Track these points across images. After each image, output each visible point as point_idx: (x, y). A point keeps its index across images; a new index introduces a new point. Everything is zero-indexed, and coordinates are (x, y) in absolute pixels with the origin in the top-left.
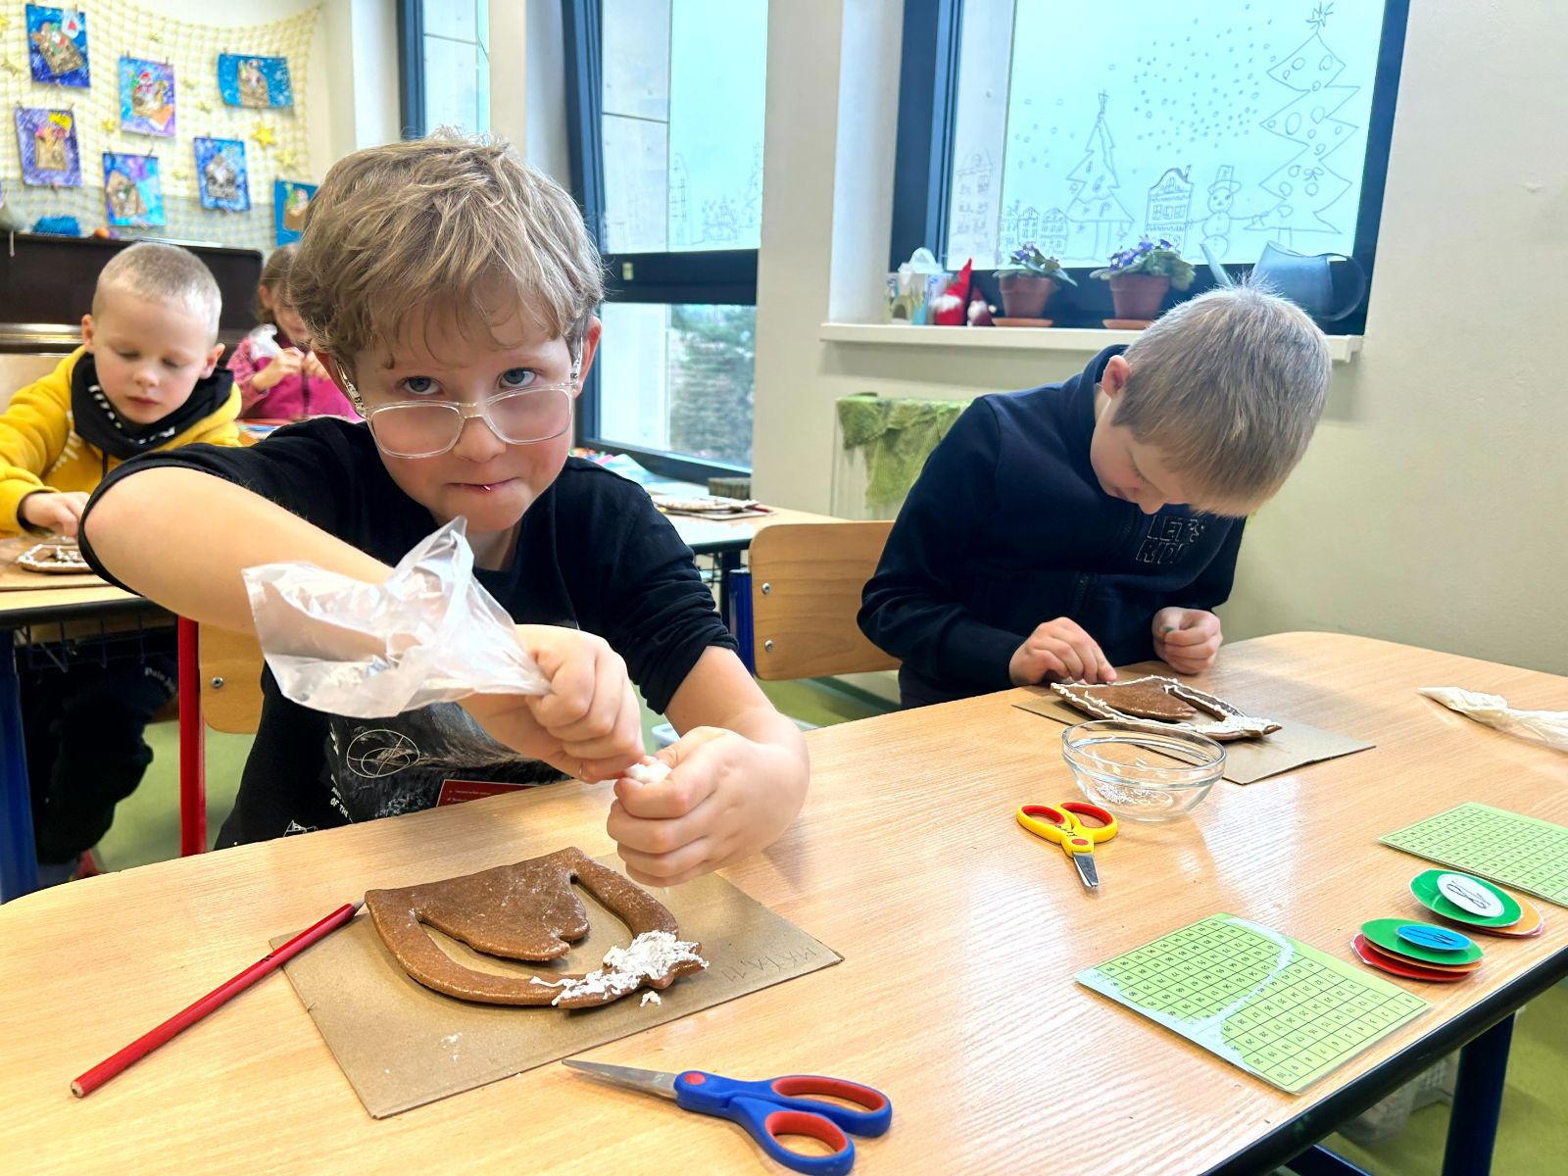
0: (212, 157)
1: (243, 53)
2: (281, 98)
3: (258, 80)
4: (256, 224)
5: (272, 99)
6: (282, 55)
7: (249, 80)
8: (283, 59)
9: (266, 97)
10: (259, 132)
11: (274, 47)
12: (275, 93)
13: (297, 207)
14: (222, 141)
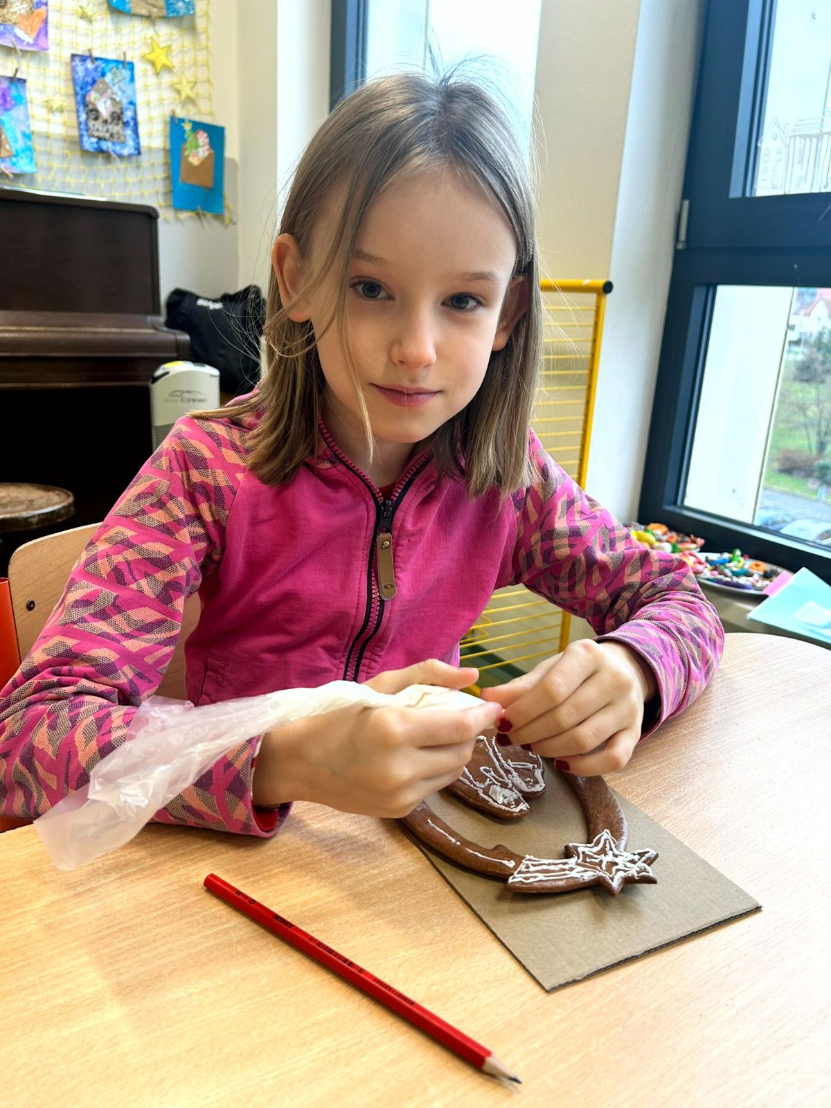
0: (94, 82)
2: (181, 6)
4: (148, 176)
5: (169, 7)
9: (161, 3)
10: (152, 51)
13: (198, 152)
14: (107, 61)
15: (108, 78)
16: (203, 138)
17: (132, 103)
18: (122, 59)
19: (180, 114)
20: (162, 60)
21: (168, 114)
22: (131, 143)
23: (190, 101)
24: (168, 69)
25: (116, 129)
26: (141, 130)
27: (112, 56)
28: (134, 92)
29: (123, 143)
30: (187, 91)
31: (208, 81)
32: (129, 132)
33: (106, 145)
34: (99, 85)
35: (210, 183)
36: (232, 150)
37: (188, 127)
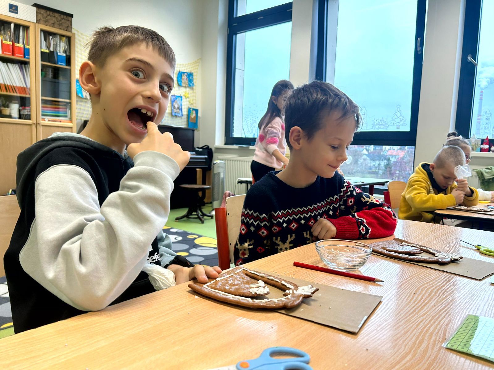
0: (174, 101)
1: (183, 71)
2: (191, 84)
3: (186, 79)
4: (183, 120)
5: (189, 85)
6: (192, 72)
7: (184, 79)
8: (193, 73)
9: (188, 84)
10: (185, 94)
11: (190, 70)
12: (190, 83)
13: (193, 115)
14: (177, 96)
15: (177, 100)
16: (194, 112)
17: (181, 105)
18: (180, 95)
19: (190, 107)
20: (187, 95)
21: (188, 107)
22: (181, 113)
23: (192, 104)
24: (188, 97)
25: (178, 110)
26: (183, 110)
27: (178, 95)
28: (182, 102)
29: (179, 114)
30: (192, 102)
31: (195, 100)
32: (180, 111)
33: (176, 114)
34: (175, 101)
35: (195, 122)
36: (200, 114)
37: (191, 110)
